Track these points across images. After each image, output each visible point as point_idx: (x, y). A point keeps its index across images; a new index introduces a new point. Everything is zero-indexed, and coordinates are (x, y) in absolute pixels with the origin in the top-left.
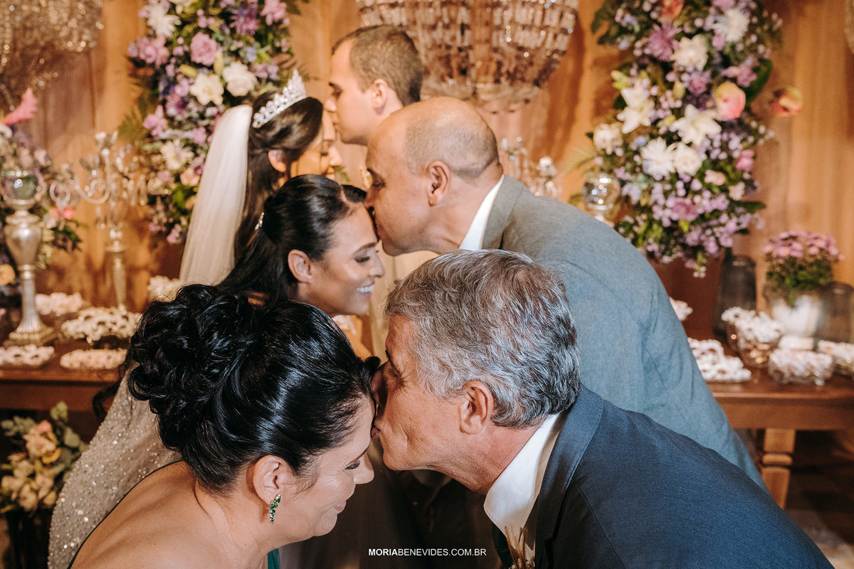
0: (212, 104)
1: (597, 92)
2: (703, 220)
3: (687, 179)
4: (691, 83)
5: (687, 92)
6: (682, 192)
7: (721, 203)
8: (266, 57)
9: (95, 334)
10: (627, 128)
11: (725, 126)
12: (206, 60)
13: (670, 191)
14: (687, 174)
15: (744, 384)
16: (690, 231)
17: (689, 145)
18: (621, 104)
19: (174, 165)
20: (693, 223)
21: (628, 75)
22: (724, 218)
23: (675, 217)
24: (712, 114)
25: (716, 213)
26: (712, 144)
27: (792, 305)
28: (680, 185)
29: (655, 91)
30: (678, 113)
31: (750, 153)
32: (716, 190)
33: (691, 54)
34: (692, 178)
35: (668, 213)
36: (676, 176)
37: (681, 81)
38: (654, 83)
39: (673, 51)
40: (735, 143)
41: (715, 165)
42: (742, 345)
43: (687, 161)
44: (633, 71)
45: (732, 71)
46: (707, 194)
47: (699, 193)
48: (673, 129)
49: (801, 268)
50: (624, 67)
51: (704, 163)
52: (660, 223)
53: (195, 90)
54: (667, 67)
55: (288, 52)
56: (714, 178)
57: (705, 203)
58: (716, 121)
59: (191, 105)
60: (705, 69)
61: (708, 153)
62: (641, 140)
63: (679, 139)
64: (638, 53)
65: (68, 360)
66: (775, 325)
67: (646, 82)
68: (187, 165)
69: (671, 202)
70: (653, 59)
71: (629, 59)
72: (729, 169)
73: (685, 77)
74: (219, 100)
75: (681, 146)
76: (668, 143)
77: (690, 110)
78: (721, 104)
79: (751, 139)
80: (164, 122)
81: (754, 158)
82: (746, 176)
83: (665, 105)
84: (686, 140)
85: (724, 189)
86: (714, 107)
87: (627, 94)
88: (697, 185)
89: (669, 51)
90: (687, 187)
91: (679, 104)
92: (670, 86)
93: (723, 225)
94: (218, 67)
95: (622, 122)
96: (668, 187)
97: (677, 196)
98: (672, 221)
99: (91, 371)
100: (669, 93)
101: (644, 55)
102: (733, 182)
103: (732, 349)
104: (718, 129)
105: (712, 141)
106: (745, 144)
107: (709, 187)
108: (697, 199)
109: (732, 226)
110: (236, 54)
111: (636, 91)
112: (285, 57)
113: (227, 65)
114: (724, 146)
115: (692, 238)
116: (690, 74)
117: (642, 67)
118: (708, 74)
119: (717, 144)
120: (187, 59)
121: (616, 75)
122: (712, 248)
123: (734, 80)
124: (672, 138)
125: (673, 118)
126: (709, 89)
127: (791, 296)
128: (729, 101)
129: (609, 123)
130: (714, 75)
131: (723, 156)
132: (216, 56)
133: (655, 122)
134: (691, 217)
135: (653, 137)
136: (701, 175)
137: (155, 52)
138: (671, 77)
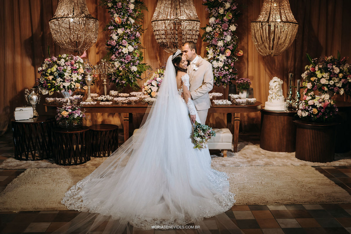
0: (126, 54)
1: (204, 51)
2: (225, 76)
3: (221, 68)
4: (221, 49)
5: (220, 51)
6: (220, 71)
7: (227, 72)
8: (136, 44)
9: (105, 99)
10: (209, 58)
11: (227, 57)
12: (125, 45)
13: (218, 70)
14: (220, 67)
15: (231, 105)
16: (222, 79)
17: (221, 61)
18: (208, 53)
19: (117, 66)
20: (222, 77)
21: (209, 48)
22: (228, 76)
23: (219, 75)
24: (225, 55)
25: (226, 74)
26: (225, 61)
27: (242, 93)
28: (219, 69)
29: (214, 51)
30: (219, 55)
31: (233, 63)
32: (227, 70)
33: (220, 44)
34: (222, 68)
35: (217, 74)
36: (218, 67)
37: (219, 49)
38: (214, 49)
39: (217, 43)
40: (230, 61)
41: (227, 65)
42: (232, 99)
43: (221, 64)
44: (210, 47)
45: (229, 47)
46: (224, 71)
47: (223, 70)
48: (217, 58)
49: (243, 85)
50: (208, 46)
51: (224, 65)
52: (216, 77)
53: (123, 51)
54: (216, 46)
55: (140, 43)
56: (226, 68)
57: (224, 72)
58: (225, 56)
59: (121, 54)
60: (223, 46)
61: (225, 63)
62: (212, 60)
63: (219, 60)
64: (210, 43)
65: (101, 103)
66: (238, 95)
67: (212, 49)
68: (120, 66)
69: (218, 73)
70: (214, 45)
71: (209, 45)
72: (229, 66)
73: (219, 48)
74: (128, 53)
75: (219, 61)
76: (217, 61)
77: (220, 54)
78: (227, 53)
79: (233, 60)
80: (115, 57)
81: (234, 64)
82: (232, 67)
83: (216, 54)
84: (220, 60)
85: (228, 70)
86: (225, 54)
87: (208, 51)
88: (223, 69)
89: (216, 43)
90: (221, 69)
91: (218, 53)
92: (217, 50)
93: (228, 77)
94: (126, 47)
95: (208, 57)
96: (217, 70)
97: (219, 71)
98: (218, 76)
99: (106, 105)
100: (217, 51)
101: (212, 44)
102: (230, 69)
103: (229, 100)
104: (226, 58)
105: (225, 60)
106: (232, 61)
107: (225, 70)
108: (222, 72)
109: (230, 77)
110: (130, 44)
111: (210, 51)
112: (140, 44)
113: (128, 46)
114: (227, 61)
115: (223, 80)
116: (220, 48)
117: (212, 46)
118: (224, 47)
119: (226, 61)
120: (121, 45)
121: (207, 48)
122: (226, 81)
123: (229, 49)
124: (218, 60)
125: (217, 56)
126: (225, 50)
127: (241, 91)
128: (228, 53)
129: (206, 57)
130: (225, 48)
131: (228, 63)
132: (127, 45)
133: (214, 57)
134: (222, 76)
135: (214, 60)
136: (223, 67)
137: (114, 43)
138: (217, 48)
